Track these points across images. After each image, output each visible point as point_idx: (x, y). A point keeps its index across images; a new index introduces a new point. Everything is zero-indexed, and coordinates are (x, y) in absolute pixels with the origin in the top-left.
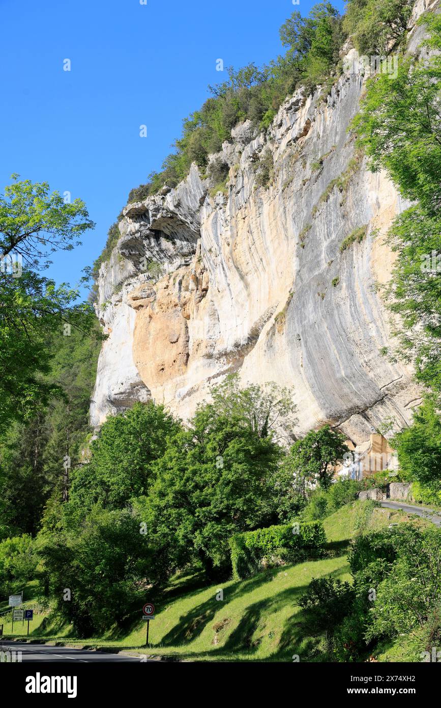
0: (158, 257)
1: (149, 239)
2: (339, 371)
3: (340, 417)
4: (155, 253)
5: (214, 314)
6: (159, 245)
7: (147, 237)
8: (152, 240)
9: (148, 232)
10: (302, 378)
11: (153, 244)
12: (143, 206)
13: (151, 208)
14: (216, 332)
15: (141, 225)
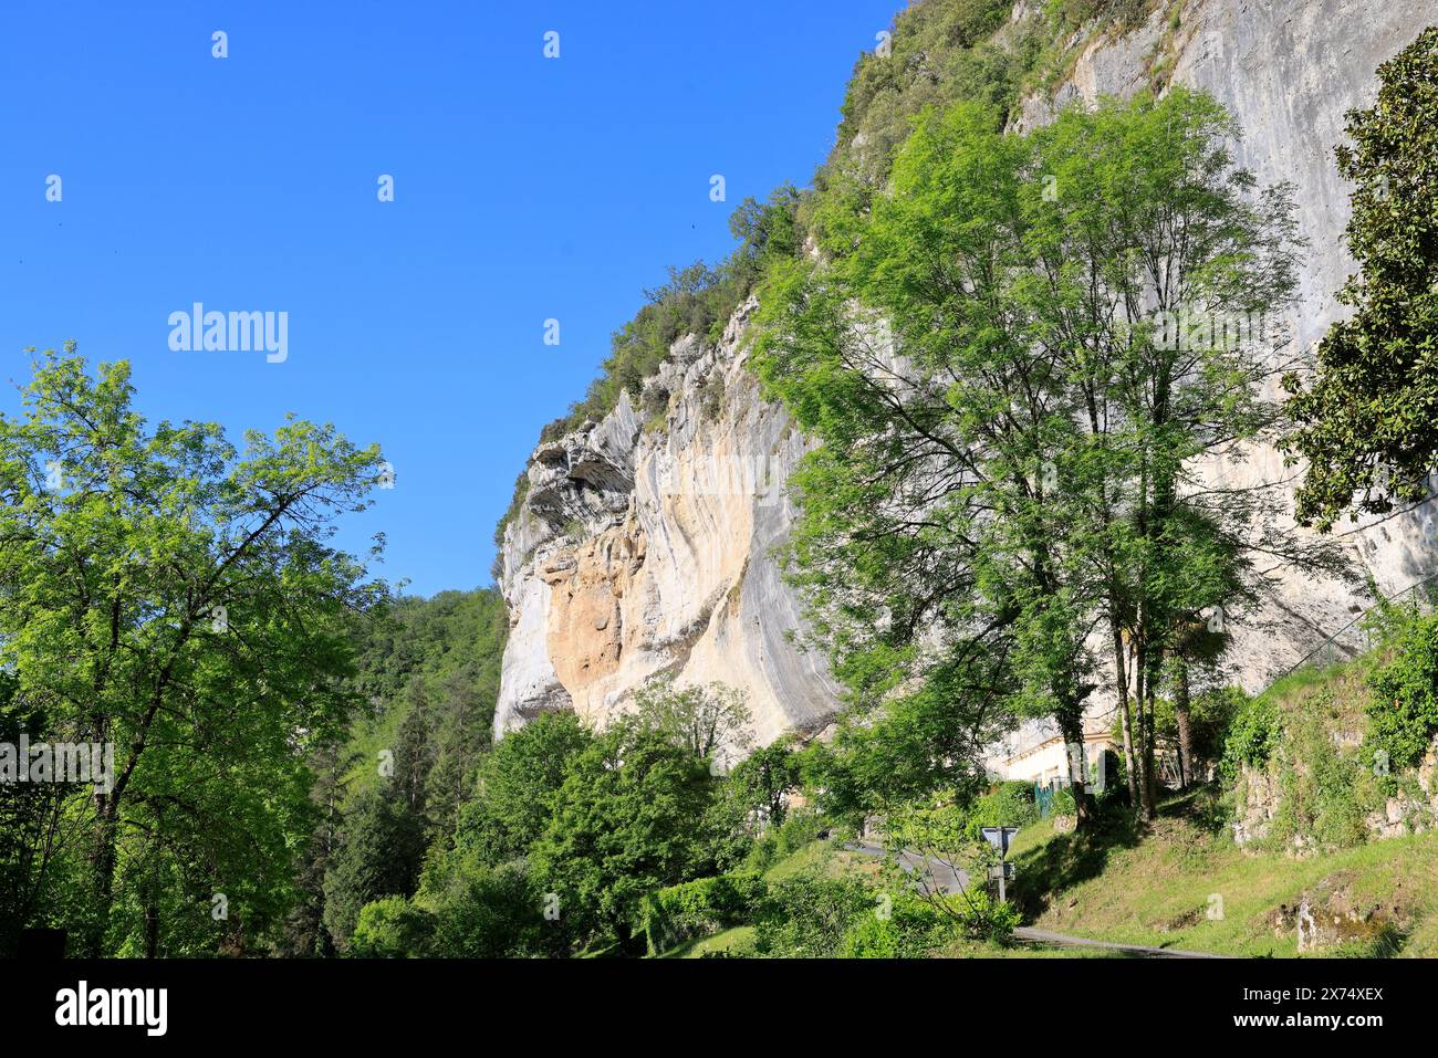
0: (580, 514)
1: (568, 490)
2: (808, 666)
3: (812, 728)
4: (576, 509)
5: (653, 591)
6: (582, 498)
7: (566, 488)
8: (573, 492)
9: (567, 481)
10: (763, 676)
11: (573, 497)
12: (559, 446)
13: (570, 449)
14: (656, 614)
15: (557, 472)
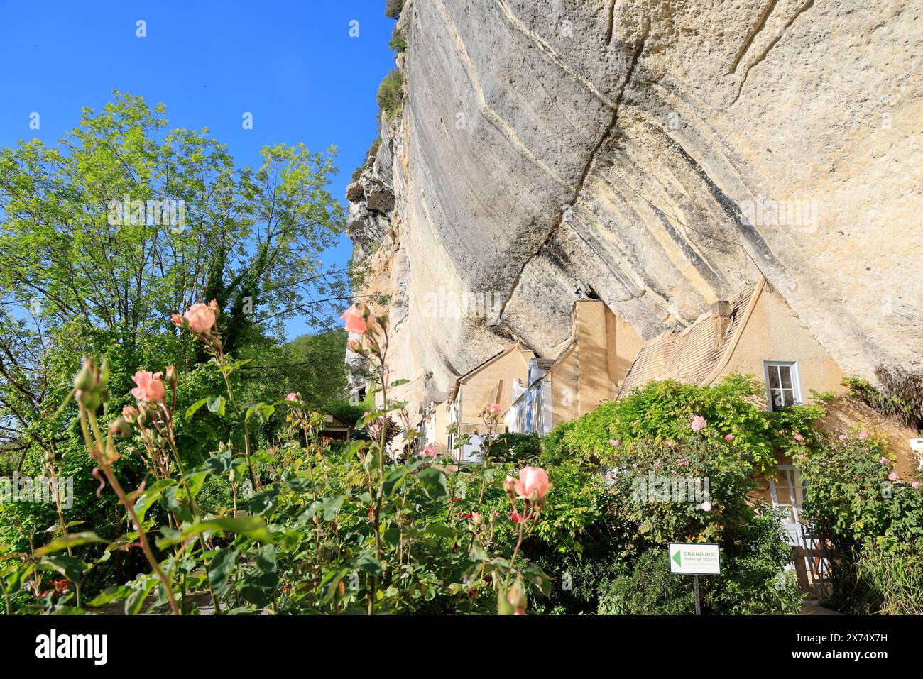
0: (378, 236)
1: (368, 219)
2: (472, 107)
4: (375, 232)
5: (405, 261)
6: (377, 223)
7: (367, 217)
8: (371, 218)
9: (367, 212)
11: (372, 223)
12: (358, 185)
13: (364, 184)
14: (406, 279)
15: (361, 207)
